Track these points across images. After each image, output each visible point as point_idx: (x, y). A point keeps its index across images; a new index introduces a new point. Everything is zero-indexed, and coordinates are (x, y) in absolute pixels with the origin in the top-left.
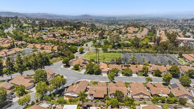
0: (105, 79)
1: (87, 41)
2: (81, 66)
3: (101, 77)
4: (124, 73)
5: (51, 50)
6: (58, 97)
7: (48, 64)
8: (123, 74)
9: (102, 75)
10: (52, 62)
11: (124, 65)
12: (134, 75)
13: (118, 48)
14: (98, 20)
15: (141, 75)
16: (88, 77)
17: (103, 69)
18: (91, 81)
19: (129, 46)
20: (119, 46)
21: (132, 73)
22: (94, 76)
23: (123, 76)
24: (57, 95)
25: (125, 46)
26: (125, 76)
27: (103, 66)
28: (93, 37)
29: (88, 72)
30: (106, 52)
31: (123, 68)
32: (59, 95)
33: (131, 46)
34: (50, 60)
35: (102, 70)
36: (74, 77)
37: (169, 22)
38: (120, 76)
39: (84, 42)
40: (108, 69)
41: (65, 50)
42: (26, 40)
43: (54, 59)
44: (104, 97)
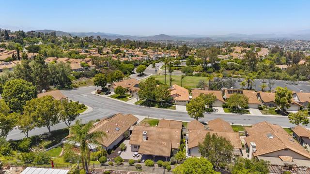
0: (181, 116)
1: (156, 60)
2: (131, 92)
3: (171, 111)
4: (227, 107)
5: (80, 66)
6: (47, 147)
7: (67, 86)
8: (226, 109)
9: (175, 108)
10: (77, 85)
11: (228, 91)
12: (254, 112)
13: (214, 71)
14: (181, 41)
15: (271, 113)
16: (140, 111)
17: (177, 95)
18: (146, 119)
19: (237, 70)
20: (216, 68)
21: (248, 108)
22: (156, 109)
23: (225, 112)
24: (47, 143)
25: (227, 69)
26: (231, 112)
27: (179, 91)
28: (167, 56)
29: (144, 102)
30: (190, 76)
31: (226, 96)
32: (50, 142)
33: (240, 68)
34: (74, 81)
35: (176, 98)
36: (110, 109)
37: (304, 44)
38: (217, 113)
39: (150, 61)
40: (191, 97)
41: (110, 68)
42: (45, 52)
43: (84, 80)
44: (172, 155)
